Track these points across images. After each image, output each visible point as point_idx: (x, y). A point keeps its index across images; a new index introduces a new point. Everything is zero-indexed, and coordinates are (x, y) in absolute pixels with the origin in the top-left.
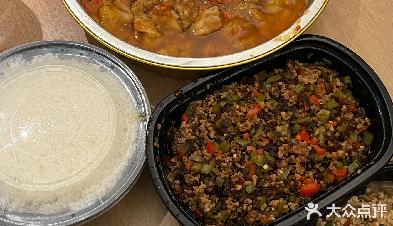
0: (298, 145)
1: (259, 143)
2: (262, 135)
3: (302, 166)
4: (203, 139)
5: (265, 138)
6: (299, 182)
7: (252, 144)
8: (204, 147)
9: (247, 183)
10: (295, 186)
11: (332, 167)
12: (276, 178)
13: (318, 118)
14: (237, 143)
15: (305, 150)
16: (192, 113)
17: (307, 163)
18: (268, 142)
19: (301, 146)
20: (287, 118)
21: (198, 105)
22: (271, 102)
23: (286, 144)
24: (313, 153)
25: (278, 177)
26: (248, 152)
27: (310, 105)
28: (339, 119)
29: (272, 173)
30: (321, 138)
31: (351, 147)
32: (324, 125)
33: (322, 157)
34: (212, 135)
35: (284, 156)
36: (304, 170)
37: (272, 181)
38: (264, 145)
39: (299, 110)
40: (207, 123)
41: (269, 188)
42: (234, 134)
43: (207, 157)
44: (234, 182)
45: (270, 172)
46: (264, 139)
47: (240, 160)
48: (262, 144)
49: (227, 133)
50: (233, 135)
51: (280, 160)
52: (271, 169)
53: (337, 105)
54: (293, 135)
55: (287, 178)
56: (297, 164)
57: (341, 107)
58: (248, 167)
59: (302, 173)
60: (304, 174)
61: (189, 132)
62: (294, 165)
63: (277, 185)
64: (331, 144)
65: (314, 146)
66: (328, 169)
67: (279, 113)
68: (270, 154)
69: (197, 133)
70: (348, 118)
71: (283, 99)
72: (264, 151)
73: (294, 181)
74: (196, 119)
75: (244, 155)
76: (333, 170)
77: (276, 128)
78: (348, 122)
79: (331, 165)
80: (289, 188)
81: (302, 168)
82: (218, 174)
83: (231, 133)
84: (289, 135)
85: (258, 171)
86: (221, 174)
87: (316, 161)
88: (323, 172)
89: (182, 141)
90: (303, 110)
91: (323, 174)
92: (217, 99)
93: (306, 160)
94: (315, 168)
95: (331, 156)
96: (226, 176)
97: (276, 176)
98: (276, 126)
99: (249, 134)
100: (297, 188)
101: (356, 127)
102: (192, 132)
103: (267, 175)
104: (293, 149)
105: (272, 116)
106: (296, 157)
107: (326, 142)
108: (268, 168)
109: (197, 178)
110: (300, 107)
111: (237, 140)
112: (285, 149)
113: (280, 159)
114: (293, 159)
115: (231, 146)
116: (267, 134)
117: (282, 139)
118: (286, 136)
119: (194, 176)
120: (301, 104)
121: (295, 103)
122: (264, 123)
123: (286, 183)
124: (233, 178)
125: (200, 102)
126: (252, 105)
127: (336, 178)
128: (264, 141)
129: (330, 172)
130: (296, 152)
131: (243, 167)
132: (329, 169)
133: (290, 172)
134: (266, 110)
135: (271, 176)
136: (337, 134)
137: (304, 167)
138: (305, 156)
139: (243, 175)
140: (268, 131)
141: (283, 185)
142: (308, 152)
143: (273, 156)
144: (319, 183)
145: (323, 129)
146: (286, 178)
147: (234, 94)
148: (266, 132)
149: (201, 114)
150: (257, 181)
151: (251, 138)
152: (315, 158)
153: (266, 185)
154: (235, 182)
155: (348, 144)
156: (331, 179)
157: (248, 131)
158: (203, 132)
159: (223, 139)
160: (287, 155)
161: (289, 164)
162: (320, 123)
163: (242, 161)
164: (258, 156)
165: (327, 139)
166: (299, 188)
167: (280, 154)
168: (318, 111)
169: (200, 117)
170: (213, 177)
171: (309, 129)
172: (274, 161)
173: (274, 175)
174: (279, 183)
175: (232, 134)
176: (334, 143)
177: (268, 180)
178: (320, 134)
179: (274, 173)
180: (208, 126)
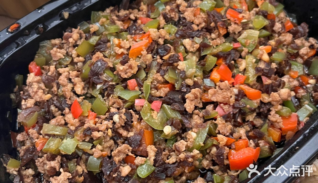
0: (215, 88)
1: (153, 92)
2: (156, 79)
3: (226, 121)
4: (66, 98)
5: (163, 83)
6: (225, 149)
7: (143, 95)
8: (67, 110)
9: (139, 160)
10: (219, 155)
11: (273, 117)
12: (187, 147)
13: (241, 44)
14: (119, 98)
15: (229, 94)
16: (45, 58)
17: (234, 115)
18: (167, 90)
19: (222, 89)
20: (193, 48)
21: (54, 45)
22: (166, 28)
23: (197, 89)
24: (242, 98)
25: (189, 145)
26: (137, 108)
27: (226, 24)
28: (272, 42)
29: (179, 139)
30: (251, 73)
31: (296, 83)
32: (253, 53)
33: (257, 103)
34: (79, 90)
35: (196, 108)
36: (231, 126)
37: (180, 152)
38: (162, 95)
39: (211, 35)
40: (71, 72)
41: (177, 164)
42: (114, 83)
43: (72, 125)
44: (117, 163)
45: (176, 137)
46: (161, 86)
47: (125, 123)
48: (158, 94)
49: (101, 83)
50: (113, 85)
51: (191, 116)
52: (176, 131)
53: (266, 22)
54: (207, 74)
55: (204, 143)
56: (219, 119)
57: (273, 25)
58: (140, 134)
59: (227, 132)
60: (231, 134)
61: (39, 88)
62: (214, 121)
63: (188, 158)
64: (267, 81)
65: (242, 86)
66: (267, 121)
67: (180, 42)
68: (172, 108)
69: (55, 88)
70: (285, 41)
71: (184, 21)
72: (162, 105)
73: (217, 147)
74: (52, 68)
75: (131, 114)
76: (276, 122)
77: (178, 65)
78: (286, 47)
79: (273, 113)
80: (210, 159)
81: (226, 124)
82: (90, 152)
83: (109, 82)
84: (200, 73)
85: (157, 138)
86: (95, 151)
87: (247, 111)
88: (262, 126)
89: (29, 105)
90: (217, 33)
91: (262, 130)
92: (84, 35)
93: (231, 110)
94: (248, 121)
95: (270, 99)
96: (104, 153)
97: (186, 143)
98: (177, 62)
99: (137, 80)
100: (224, 159)
101: (298, 53)
102: (44, 88)
103: (172, 142)
104: (208, 95)
105: (170, 48)
106: (215, 108)
107: (259, 79)
108: (172, 130)
109: (55, 164)
110: (211, 30)
111: (119, 92)
112: (196, 98)
113: (190, 114)
114: (211, 111)
115: (111, 103)
116: (165, 77)
117: (189, 82)
118: (195, 77)
119: (49, 161)
120: (213, 24)
121: (203, 25)
122: (159, 60)
123: (204, 151)
124: (115, 156)
125: (57, 41)
126: (138, 36)
127: (282, 133)
128: (161, 87)
129: (272, 125)
130: (214, 99)
131: (131, 134)
132: (269, 120)
133: (208, 134)
134: (161, 41)
135: (177, 144)
136: (274, 65)
137: (230, 122)
138: (229, 104)
139: (131, 148)
140: (166, 71)
141: (200, 156)
142: (234, 97)
143: (177, 111)
144: (257, 145)
145: (251, 59)
146: (203, 145)
147: (111, 24)
148: (163, 74)
149: (60, 59)
150: (156, 156)
151: (140, 85)
152: (246, 105)
153: (172, 160)
154: (120, 162)
155: (291, 80)
156: (274, 136)
157: (134, 76)
158: (64, 86)
159: (96, 93)
160: (201, 106)
161: (205, 121)
162: (246, 50)
163: (129, 125)
164: (152, 114)
165: (260, 74)
166: (225, 157)
167: (189, 106)
168: (240, 33)
169: (59, 64)
170: (84, 157)
171: (230, 61)
172: (180, 118)
173: (182, 140)
174: (192, 154)
175: (111, 83)
176: (272, 78)
177: (174, 151)
178: (248, 67)
179: (182, 138)
180: (72, 76)
